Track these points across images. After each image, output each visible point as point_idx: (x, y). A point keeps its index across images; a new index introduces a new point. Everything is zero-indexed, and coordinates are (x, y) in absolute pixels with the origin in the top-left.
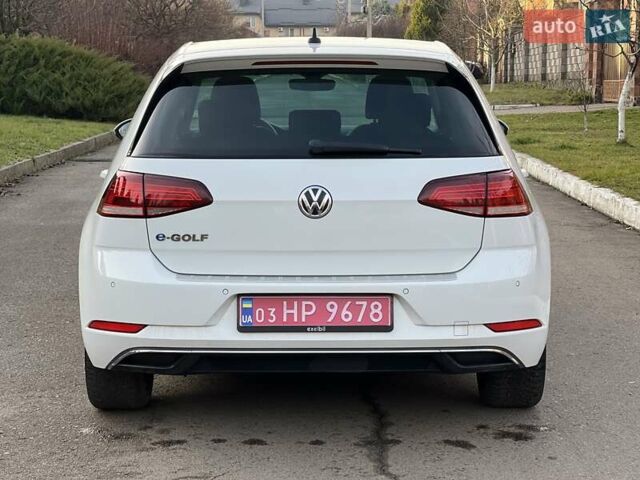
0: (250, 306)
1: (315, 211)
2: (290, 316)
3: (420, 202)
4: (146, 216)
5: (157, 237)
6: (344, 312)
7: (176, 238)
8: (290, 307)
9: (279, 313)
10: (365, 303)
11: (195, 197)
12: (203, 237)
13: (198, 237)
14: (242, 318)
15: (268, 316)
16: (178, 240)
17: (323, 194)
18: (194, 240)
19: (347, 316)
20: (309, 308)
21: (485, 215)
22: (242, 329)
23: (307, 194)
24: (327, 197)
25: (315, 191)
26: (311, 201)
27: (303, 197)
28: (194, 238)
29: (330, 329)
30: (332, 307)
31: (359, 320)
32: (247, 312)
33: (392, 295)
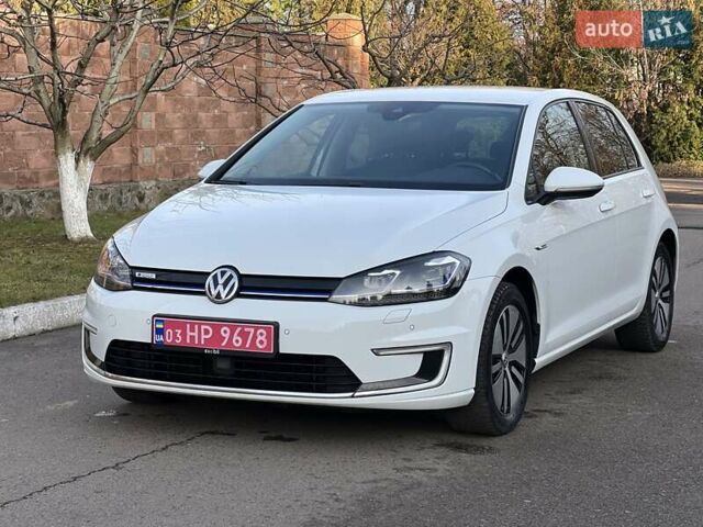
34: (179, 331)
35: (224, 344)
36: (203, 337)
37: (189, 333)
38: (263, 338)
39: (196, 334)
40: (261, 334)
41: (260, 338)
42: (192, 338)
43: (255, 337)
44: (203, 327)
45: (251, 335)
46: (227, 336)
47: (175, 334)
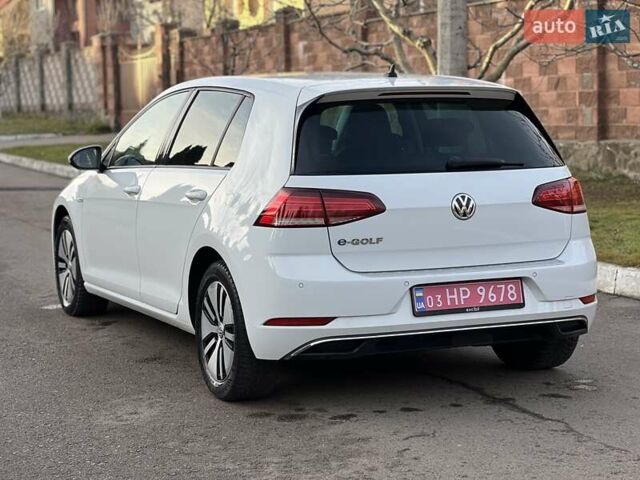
0: (421, 294)
1: (465, 215)
2: (453, 300)
3: (534, 203)
4: (327, 224)
5: (339, 243)
6: (490, 294)
7: (355, 242)
8: (452, 293)
9: (444, 299)
10: (503, 286)
11: (371, 207)
12: (379, 240)
13: (374, 240)
14: (416, 305)
15: (436, 302)
16: (357, 244)
17: (469, 200)
18: (371, 243)
19: (492, 297)
20: (465, 293)
21: (572, 212)
22: (416, 314)
23: (458, 200)
24: (472, 202)
25: (463, 197)
26: (461, 206)
27: (455, 203)
28: (370, 241)
29: (483, 309)
30: (481, 290)
31: (502, 300)
32: (420, 299)
33: (520, 278)
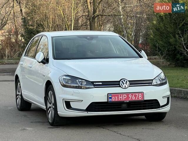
34: (117, 97)
35: (130, 99)
36: (124, 98)
37: (120, 97)
38: (141, 96)
39: (122, 97)
40: (140, 95)
41: (140, 96)
42: (121, 98)
43: (138, 96)
44: (124, 95)
45: (137, 96)
46: (131, 97)
47: (115, 98)
